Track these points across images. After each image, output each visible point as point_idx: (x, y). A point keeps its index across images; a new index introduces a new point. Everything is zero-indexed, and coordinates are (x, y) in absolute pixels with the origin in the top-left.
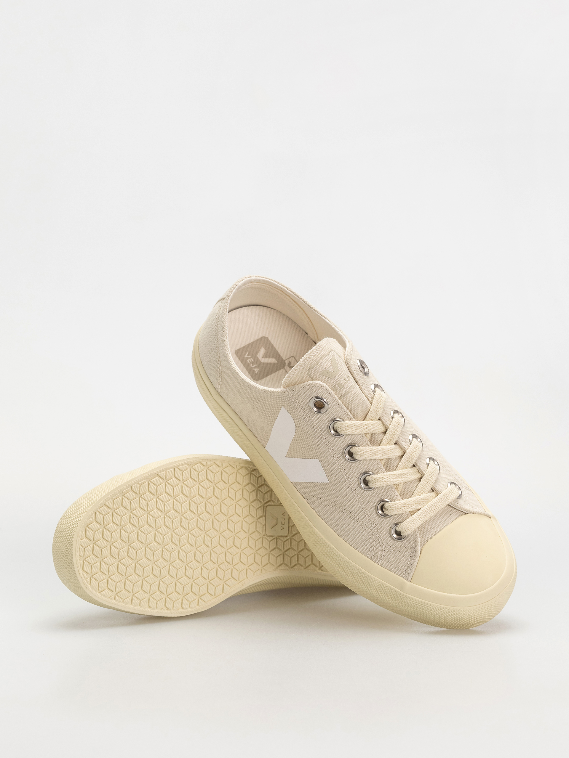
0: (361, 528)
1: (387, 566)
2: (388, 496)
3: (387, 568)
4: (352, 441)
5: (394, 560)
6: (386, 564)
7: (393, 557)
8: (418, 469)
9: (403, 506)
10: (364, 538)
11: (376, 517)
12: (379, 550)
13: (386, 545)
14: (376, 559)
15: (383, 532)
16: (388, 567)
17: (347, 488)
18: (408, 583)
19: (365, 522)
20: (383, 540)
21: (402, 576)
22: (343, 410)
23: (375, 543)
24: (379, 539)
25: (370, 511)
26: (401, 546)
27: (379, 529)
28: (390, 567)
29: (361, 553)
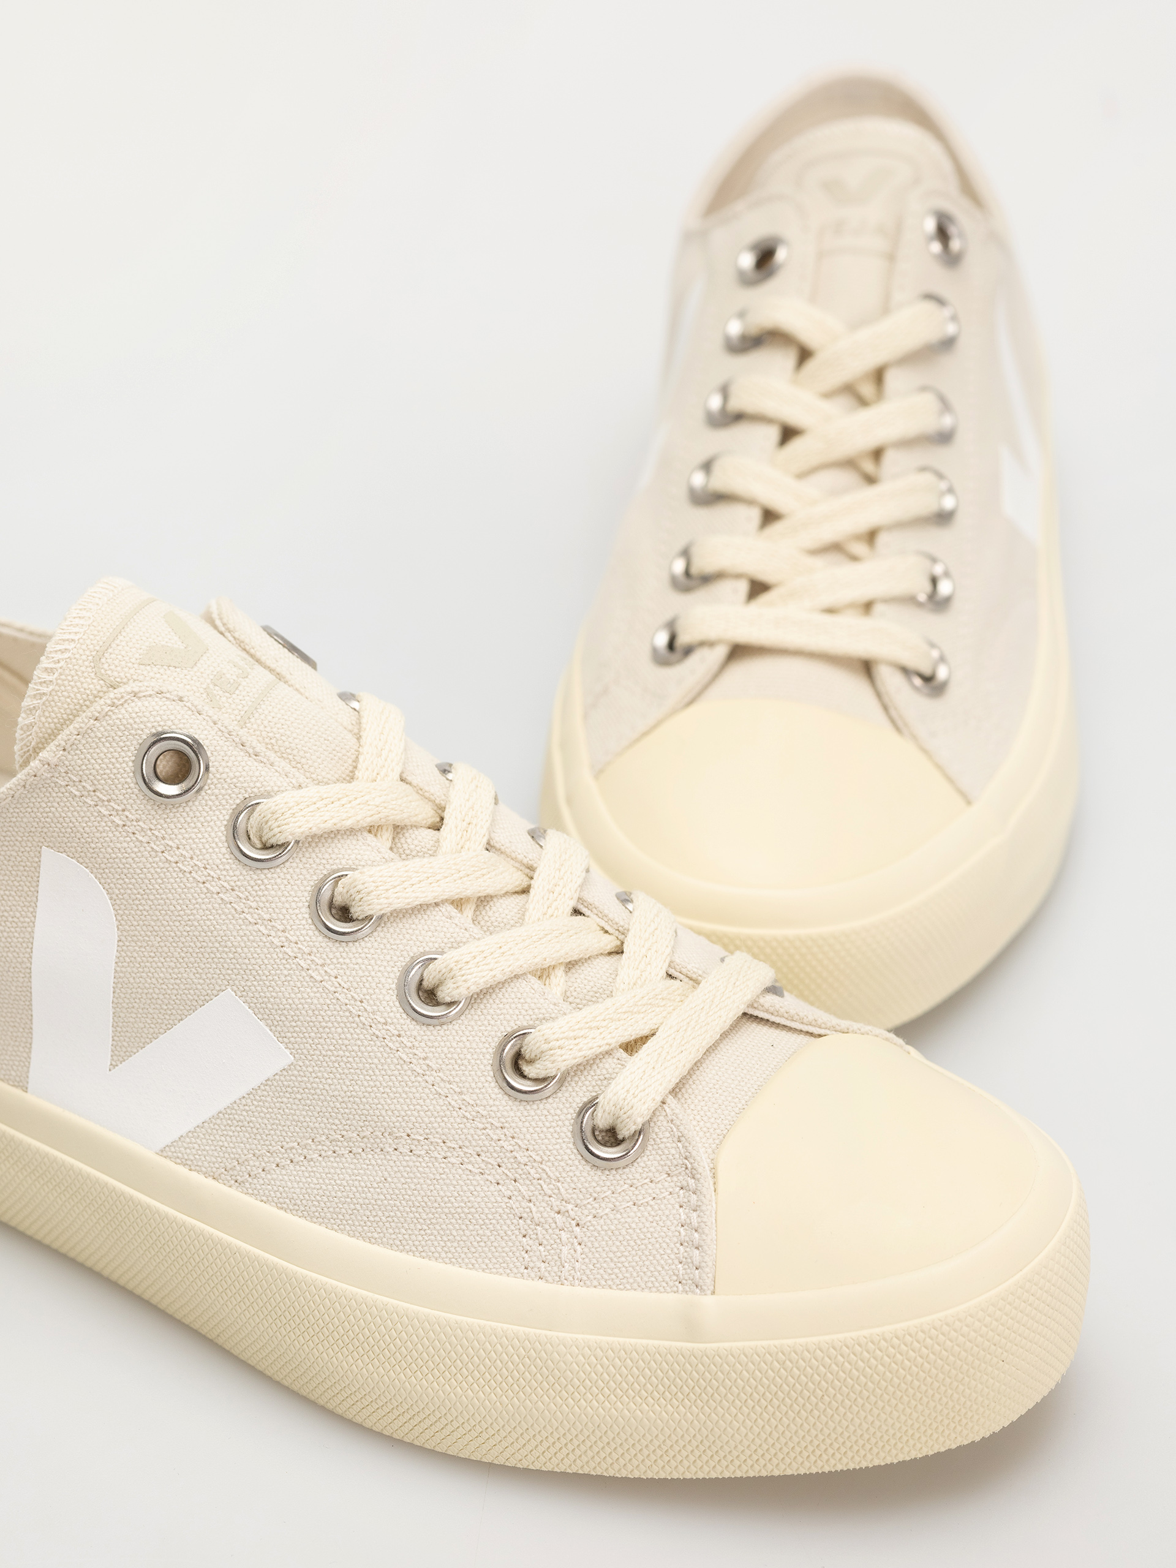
0: (464, 1177)
1: (606, 1277)
2: (524, 1012)
3: (610, 1282)
4: (331, 861)
5: (625, 1243)
6: (602, 1271)
7: (617, 1233)
8: (598, 920)
9: (591, 1028)
10: (486, 1211)
11: (508, 1108)
12: (557, 1231)
13: (579, 1202)
14: (555, 1269)
15: (548, 1153)
16: (613, 1276)
17: (366, 1043)
18: (708, 1300)
19: (474, 1143)
20: (559, 1184)
21: (675, 1289)
22: (265, 760)
23: (534, 1209)
24: (545, 1187)
25: (477, 1091)
26: (635, 1181)
27: (531, 1148)
28: (620, 1276)
29: (497, 1273)
